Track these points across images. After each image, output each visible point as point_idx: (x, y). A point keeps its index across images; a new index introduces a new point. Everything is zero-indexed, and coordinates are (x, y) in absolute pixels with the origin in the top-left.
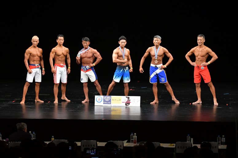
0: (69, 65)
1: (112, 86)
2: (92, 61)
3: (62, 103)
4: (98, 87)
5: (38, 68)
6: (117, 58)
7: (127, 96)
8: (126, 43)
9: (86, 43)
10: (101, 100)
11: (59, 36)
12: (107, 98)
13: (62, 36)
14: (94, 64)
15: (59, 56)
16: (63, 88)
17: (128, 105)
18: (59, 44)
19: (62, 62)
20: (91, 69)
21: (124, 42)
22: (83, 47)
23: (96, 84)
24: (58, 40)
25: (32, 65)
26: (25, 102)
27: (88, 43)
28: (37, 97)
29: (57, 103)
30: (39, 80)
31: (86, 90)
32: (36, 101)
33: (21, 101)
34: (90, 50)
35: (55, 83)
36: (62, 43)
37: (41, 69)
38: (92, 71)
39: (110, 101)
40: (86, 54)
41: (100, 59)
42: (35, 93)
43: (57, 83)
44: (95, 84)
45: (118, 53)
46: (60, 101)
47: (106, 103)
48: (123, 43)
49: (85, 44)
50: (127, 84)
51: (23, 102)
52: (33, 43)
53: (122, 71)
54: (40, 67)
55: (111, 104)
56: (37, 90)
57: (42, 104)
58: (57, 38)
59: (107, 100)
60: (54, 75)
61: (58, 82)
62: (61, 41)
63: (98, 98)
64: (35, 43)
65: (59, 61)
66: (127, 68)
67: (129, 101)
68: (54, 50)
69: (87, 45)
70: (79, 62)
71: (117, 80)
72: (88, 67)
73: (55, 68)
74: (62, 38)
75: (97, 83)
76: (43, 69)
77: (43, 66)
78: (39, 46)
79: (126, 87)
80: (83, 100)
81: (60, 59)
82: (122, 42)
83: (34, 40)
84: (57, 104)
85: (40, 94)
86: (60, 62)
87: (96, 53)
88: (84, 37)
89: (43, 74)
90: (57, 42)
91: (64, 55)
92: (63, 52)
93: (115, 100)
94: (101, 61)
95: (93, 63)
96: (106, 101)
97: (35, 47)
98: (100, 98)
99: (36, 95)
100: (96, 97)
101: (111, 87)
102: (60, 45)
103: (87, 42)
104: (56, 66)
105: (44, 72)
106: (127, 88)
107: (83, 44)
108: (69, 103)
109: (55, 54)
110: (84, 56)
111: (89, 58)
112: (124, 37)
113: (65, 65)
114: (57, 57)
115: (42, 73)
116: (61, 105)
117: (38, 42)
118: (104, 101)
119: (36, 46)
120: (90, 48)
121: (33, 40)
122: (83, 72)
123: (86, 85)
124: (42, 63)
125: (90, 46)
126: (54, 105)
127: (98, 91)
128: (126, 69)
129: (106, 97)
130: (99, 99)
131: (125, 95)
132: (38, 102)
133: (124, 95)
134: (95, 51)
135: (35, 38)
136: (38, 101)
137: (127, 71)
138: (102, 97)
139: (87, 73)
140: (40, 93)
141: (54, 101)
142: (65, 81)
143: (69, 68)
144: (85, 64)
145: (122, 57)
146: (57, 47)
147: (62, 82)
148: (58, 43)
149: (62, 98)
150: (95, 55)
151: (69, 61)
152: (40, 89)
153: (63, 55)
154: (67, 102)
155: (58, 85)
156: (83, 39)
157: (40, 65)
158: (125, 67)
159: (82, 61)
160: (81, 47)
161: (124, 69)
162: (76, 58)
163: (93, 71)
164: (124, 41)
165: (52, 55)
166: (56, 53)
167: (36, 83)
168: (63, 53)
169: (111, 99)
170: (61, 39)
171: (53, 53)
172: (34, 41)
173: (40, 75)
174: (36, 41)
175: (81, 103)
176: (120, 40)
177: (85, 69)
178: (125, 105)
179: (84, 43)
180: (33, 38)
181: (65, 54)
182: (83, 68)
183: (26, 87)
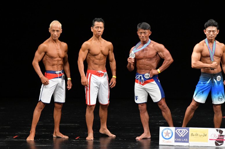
0: (114, 73)
1: (192, 109)
2: (155, 64)
3: (102, 140)
4: (166, 112)
5: (60, 77)
6: (200, 60)
7: (219, 129)
8: (217, 33)
9: (144, 33)
10: (170, 135)
11: (95, 21)
12: (182, 131)
13: (101, 21)
14: (159, 71)
15: (95, 55)
16: (103, 114)
17: (219, 144)
18: (96, 35)
19: (101, 67)
20: (152, 80)
21: (213, 31)
22: (139, 40)
23: (163, 106)
24: (94, 27)
25: (50, 72)
26: (35, 138)
27: (148, 33)
28: (57, 129)
29: (92, 139)
30: (61, 98)
31: (145, 117)
32: (54, 136)
33: (28, 135)
34: (151, 46)
35: (88, 104)
36: (100, 33)
37: (66, 79)
38: (154, 82)
39: (187, 136)
40: (145, 52)
41: (170, 60)
42: (53, 121)
43: (91, 104)
44: (160, 107)
45: (201, 52)
46: (98, 135)
47: (180, 140)
48: (212, 33)
49: (143, 35)
50: (219, 106)
51: (31, 139)
52: (52, 33)
53: (208, 82)
54: (63, 75)
55: (188, 142)
56: (57, 116)
57: (66, 142)
58: (92, 25)
59: (181, 135)
60: (86, 89)
61: (93, 102)
62: (100, 30)
63: (165, 131)
64: (56, 33)
65: (96, 64)
66: (219, 77)
67: (221, 137)
68: (87, 45)
69: (146, 37)
70: (132, 66)
71: (199, 98)
72: (147, 75)
73: (87, 78)
74: (101, 24)
75: (164, 104)
76: (69, 79)
77: (68, 74)
78: (62, 38)
79: (217, 111)
80: (139, 136)
81: (98, 61)
82: (210, 31)
83: (54, 29)
84: (92, 142)
85: (62, 124)
86: (97, 66)
87: (162, 51)
88: (141, 22)
89: (69, 87)
90: (92, 30)
91: (104, 55)
92: (103, 49)
93: (197, 135)
94: (172, 65)
95: (157, 69)
96: (179, 137)
97: (55, 41)
98: (169, 131)
99: (55, 125)
100: (161, 129)
101: (190, 112)
102: (98, 37)
103: (146, 31)
104: (90, 74)
105: (71, 85)
106: (218, 115)
107: (139, 34)
108: (113, 140)
109: (89, 52)
110: (142, 55)
111: (150, 58)
112: (214, 21)
113: (106, 73)
114: (92, 58)
115: (66, 85)
116: (99, 143)
117: (61, 32)
118: (177, 136)
119: (57, 38)
120: (152, 41)
121: (52, 28)
122: (138, 84)
123: (145, 107)
124: (67, 68)
125: (151, 38)
126: (86, 143)
127: (165, 119)
128: (216, 79)
129: (180, 130)
130: (167, 134)
131: (215, 126)
132: (58, 137)
133: (213, 126)
134: (162, 46)
135: (56, 25)
136: (58, 135)
137: (218, 83)
138: (173, 129)
139: (147, 86)
140: (61, 122)
141: (87, 135)
142: (105, 100)
143: (114, 77)
144: (142, 69)
145: (209, 58)
146: (91, 40)
147: (101, 102)
148: (94, 33)
149: (101, 131)
150: (160, 53)
151: (113, 65)
152: (62, 115)
153: (102, 55)
154: (110, 139)
155: (94, 107)
156: (139, 26)
157: (64, 72)
158: (214, 76)
159: (138, 65)
160: (135, 41)
161: (212, 80)
162: (128, 60)
163: (157, 82)
164: (214, 28)
165: (82, 55)
166: (89, 50)
167: (56, 105)
168: (102, 52)
169: (188, 133)
170: (98, 26)
171: (84, 51)
172: (54, 31)
173: (63, 89)
174: (57, 31)
175: (135, 141)
176: (207, 27)
177: (142, 78)
178: (215, 145)
179: (141, 33)
180: (51, 25)
181: (106, 52)
182: (138, 77)
183: (39, 111)
